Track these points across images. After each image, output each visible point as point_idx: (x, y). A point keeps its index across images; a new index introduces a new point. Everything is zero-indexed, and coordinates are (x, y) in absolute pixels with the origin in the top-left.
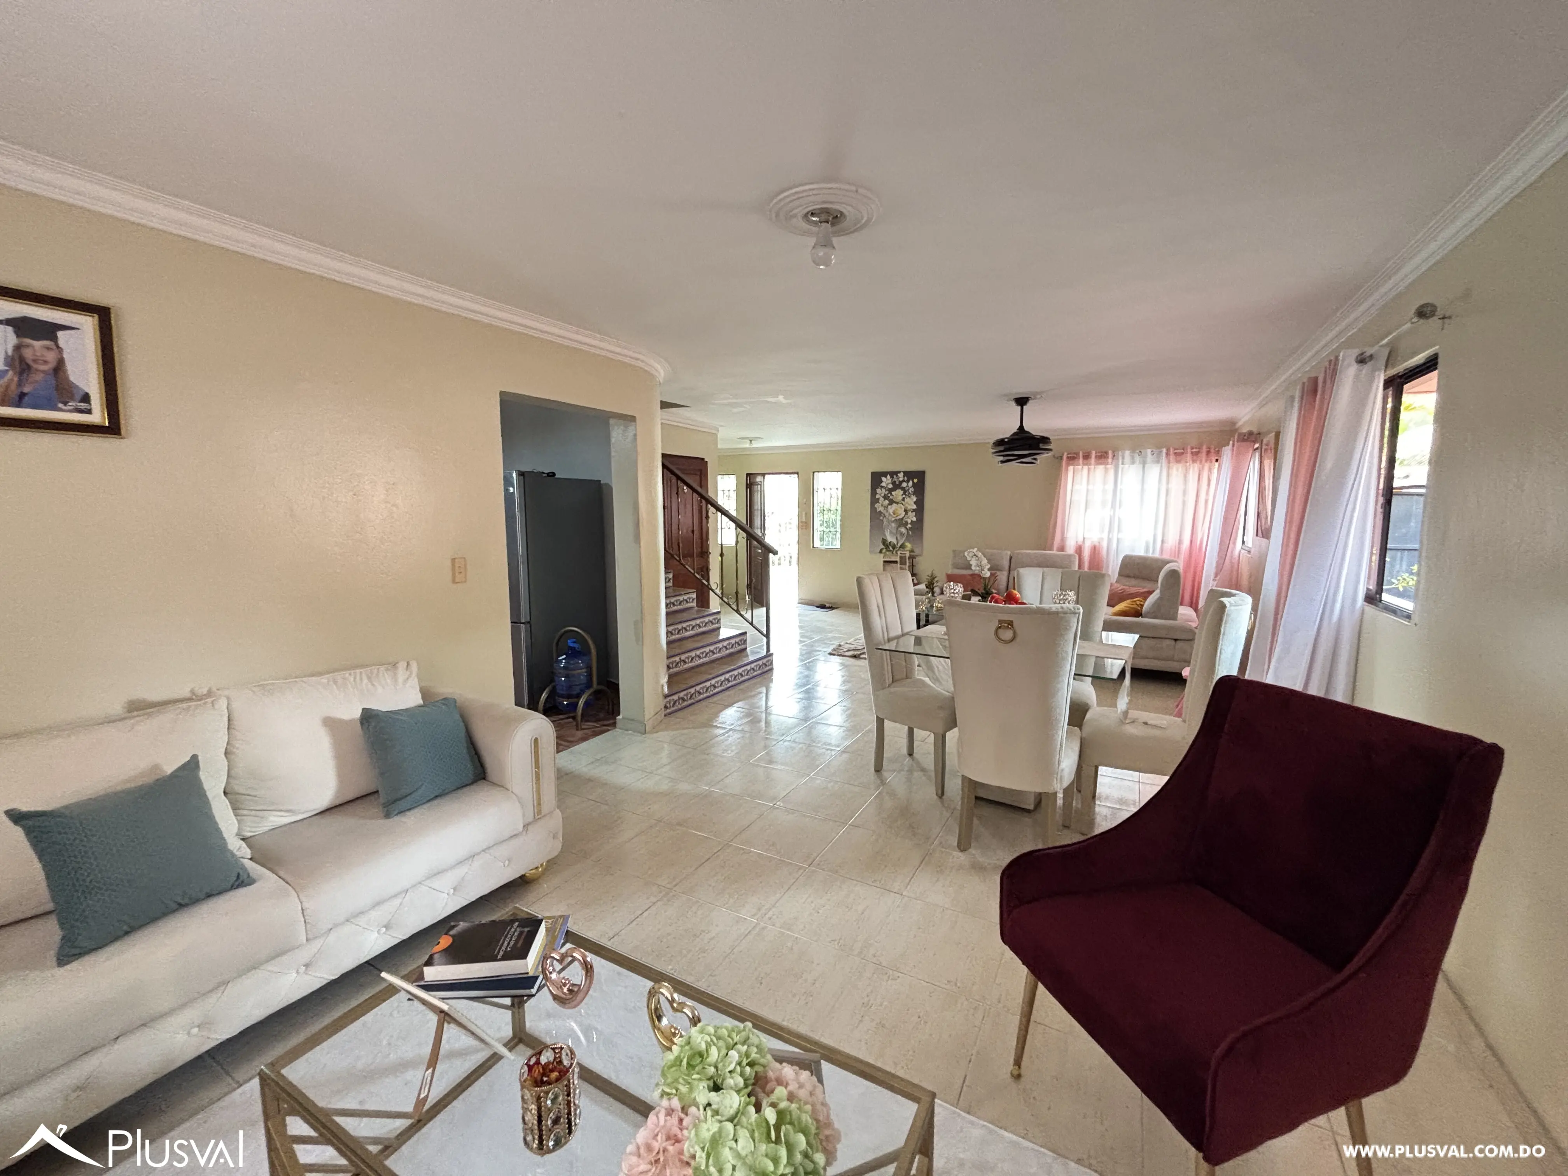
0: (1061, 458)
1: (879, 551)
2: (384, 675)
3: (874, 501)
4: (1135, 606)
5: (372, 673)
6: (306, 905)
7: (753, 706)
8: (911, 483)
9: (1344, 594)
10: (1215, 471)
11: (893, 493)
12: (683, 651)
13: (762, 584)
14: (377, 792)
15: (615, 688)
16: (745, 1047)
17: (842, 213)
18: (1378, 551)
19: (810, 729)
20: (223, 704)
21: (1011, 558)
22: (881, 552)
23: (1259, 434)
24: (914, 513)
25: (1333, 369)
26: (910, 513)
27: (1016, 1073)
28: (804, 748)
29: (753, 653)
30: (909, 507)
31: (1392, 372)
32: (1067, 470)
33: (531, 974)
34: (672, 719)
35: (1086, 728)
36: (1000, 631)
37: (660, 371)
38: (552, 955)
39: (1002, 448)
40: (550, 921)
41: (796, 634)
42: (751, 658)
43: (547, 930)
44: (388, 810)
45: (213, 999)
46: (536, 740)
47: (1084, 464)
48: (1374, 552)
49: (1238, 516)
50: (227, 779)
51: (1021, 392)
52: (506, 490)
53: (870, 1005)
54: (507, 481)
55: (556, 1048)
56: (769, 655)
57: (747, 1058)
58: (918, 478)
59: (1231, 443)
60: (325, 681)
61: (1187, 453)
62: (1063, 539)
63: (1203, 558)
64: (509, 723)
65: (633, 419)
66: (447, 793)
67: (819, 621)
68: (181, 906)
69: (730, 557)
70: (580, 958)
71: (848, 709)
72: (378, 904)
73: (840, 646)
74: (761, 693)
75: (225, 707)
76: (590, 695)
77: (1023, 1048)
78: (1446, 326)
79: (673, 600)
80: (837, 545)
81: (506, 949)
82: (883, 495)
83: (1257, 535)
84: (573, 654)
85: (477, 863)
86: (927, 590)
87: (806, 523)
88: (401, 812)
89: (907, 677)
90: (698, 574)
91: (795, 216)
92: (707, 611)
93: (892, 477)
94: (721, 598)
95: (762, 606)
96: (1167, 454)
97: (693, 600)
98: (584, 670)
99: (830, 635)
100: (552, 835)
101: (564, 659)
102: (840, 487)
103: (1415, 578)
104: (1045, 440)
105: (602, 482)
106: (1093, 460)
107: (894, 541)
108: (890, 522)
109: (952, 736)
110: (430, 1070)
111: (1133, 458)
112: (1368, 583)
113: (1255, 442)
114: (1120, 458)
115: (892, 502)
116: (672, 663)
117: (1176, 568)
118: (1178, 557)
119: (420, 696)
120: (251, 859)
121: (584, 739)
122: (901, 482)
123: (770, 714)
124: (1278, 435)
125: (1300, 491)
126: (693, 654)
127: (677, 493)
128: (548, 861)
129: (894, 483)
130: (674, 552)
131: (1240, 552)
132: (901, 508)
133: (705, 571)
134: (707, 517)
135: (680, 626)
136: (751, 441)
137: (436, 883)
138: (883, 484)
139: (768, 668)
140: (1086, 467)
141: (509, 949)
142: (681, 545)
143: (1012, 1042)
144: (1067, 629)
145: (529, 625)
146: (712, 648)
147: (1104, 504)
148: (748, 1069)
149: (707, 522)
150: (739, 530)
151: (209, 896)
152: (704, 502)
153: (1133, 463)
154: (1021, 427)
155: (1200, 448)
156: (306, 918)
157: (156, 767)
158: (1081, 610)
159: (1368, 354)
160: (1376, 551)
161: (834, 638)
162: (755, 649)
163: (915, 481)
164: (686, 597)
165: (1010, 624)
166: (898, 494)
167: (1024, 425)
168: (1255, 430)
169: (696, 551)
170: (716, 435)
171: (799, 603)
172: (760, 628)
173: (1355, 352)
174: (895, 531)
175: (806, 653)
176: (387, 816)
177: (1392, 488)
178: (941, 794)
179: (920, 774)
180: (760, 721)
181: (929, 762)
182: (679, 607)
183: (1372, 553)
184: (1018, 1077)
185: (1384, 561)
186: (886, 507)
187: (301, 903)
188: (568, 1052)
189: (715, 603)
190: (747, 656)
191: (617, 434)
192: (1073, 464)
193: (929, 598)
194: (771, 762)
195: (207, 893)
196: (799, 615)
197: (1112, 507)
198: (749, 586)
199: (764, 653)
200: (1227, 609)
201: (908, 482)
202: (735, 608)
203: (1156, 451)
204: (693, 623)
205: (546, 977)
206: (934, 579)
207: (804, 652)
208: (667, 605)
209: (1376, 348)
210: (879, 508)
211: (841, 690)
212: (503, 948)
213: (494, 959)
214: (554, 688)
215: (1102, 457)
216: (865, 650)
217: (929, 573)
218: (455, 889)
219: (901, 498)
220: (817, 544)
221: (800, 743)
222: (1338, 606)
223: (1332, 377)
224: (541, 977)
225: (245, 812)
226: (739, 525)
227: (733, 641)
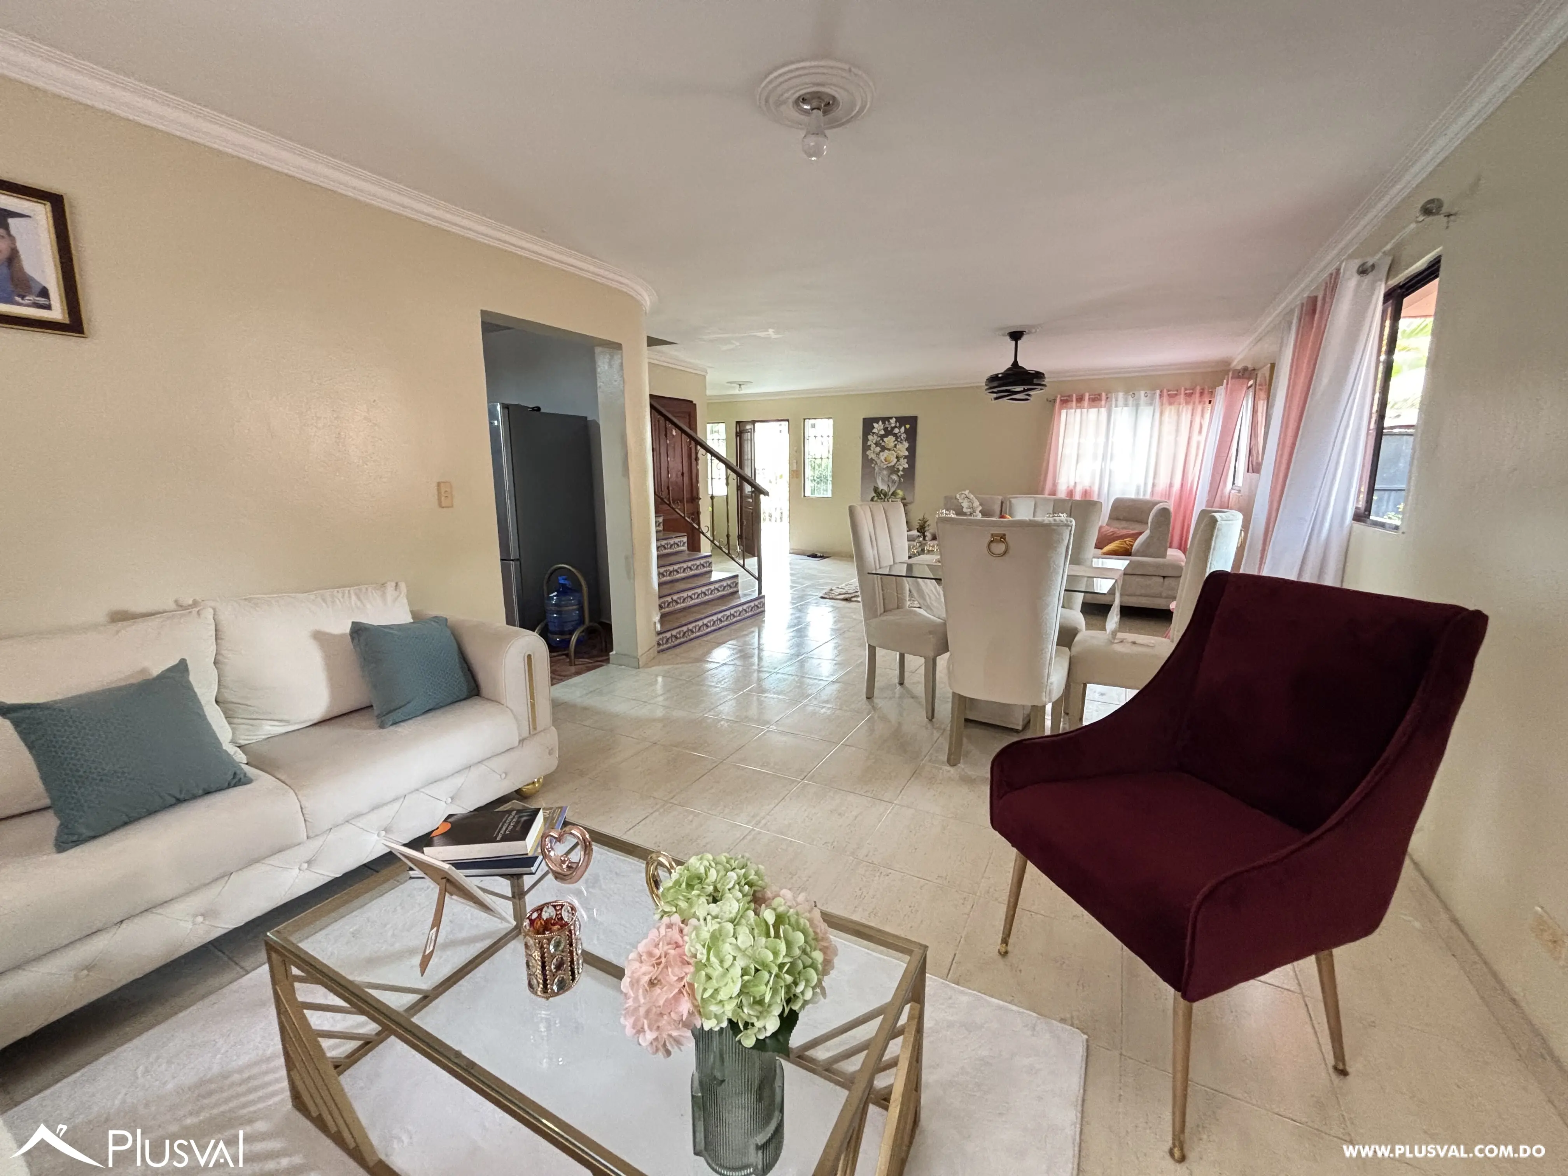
0: (1055, 400)
1: (870, 499)
2: (373, 594)
3: (866, 448)
4: (1125, 546)
5: (360, 590)
6: (303, 803)
7: (746, 643)
8: (903, 429)
9: (1333, 512)
10: (1207, 415)
11: (885, 439)
12: (675, 591)
13: (752, 534)
14: (372, 706)
15: (608, 628)
16: (743, 871)
17: (834, 98)
18: (1366, 490)
19: (802, 663)
20: (209, 614)
21: (1002, 503)
22: (872, 500)
23: (1254, 370)
24: (906, 460)
25: (1333, 284)
26: (902, 460)
27: (1003, 950)
28: (797, 679)
29: (745, 595)
30: (901, 454)
31: (1393, 282)
32: (1060, 413)
33: (530, 855)
34: (664, 656)
35: (1076, 649)
36: (993, 545)
37: (647, 299)
38: (551, 834)
39: (995, 384)
40: (548, 812)
41: (787, 580)
42: (743, 600)
43: (546, 819)
44: (382, 721)
45: (216, 889)
46: (529, 656)
47: (1077, 408)
48: (1362, 490)
49: (1230, 455)
50: (219, 689)
51: (1016, 324)
52: (491, 424)
53: (863, 896)
54: (492, 415)
55: (558, 905)
56: (761, 597)
57: (745, 879)
58: (910, 424)
59: (1225, 381)
60: (312, 597)
61: (1180, 394)
62: (1055, 485)
63: (1192, 502)
64: (500, 640)
65: (618, 346)
66: (442, 707)
67: (809, 569)
68: (179, 801)
69: (720, 507)
70: (579, 835)
71: (839, 646)
72: (375, 808)
73: (831, 590)
74: (753, 632)
75: (211, 617)
76: (583, 631)
77: (1011, 925)
78: (1451, 224)
79: (663, 543)
80: (829, 494)
81: (505, 831)
82: (874, 442)
83: (1248, 471)
84: (564, 591)
85: (475, 773)
86: (919, 534)
87: (797, 471)
88: (395, 723)
89: (898, 608)
90: (689, 518)
91: (784, 102)
92: (697, 555)
93: (884, 423)
94: (712, 542)
95: (754, 556)
96: (1161, 396)
97: (684, 543)
98: (575, 607)
99: (822, 581)
100: (547, 750)
101: (555, 596)
102: (831, 434)
103: (1400, 516)
104: (1039, 375)
105: (588, 419)
106: (1086, 403)
107: (886, 488)
108: (881, 469)
109: (942, 661)
110: (435, 929)
111: (1126, 400)
112: (1358, 501)
113: (1249, 379)
114: (1114, 400)
115: (883, 449)
116: (664, 603)
117: (1168, 507)
118: (1169, 499)
119: (410, 616)
120: (247, 764)
121: (578, 673)
122: (893, 428)
123: (762, 650)
124: (1273, 366)
125: (1294, 414)
126: (685, 595)
127: (666, 435)
128: (545, 777)
129: (885, 429)
130: (664, 495)
131: (1230, 492)
132: (893, 454)
133: (696, 515)
134: (697, 459)
135: (671, 568)
136: (740, 385)
137: (434, 790)
138: (875, 430)
139: (760, 610)
140: (1078, 411)
141: (507, 832)
142: (671, 488)
143: (1000, 925)
144: (1059, 541)
145: (518, 563)
146: (704, 589)
147: (1095, 457)
148: (746, 887)
149: (697, 464)
150: (729, 471)
151: (207, 793)
152: (693, 443)
153: (1126, 405)
154: (1015, 363)
155: (1194, 389)
156: (306, 816)
157: (144, 671)
158: (1074, 523)
159: (1370, 263)
160: (1364, 489)
161: (827, 584)
162: (747, 590)
163: (908, 426)
164: (677, 540)
165: (1003, 537)
166: (890, 441)
167: (1018, 360)
168: (1250, 366)
169: (686, 495)
170: (705, 377)
171: (790, 553)
172: (752, 571)
173: (1355, 264)
174: (886, 479)
175: (798, 597)
176: (382, 726)
177: (1383, 428)
178: (931, 716)
179: (911, 700)
180: (752, 656)
181: (920, 690)
182: (669, 551)
183: (1359, 492)
184: (1005, 954)
185: (1372, 499)
186: (878, 454)
187: (300, 802)
188: (569, 908)
189: (706, 547)
190: (739, 598)
191: (603, 365)
192: (1067, 408)
193: (920, 542)
194: (763, 691)
195: (204, 790)
196: (790, 564)
197: (1103, 459)
198: (740, 537)
199: (756, 595)
200: (1218, 523)
201: (900, 428)
202: (727, 552)
203: (1149, 393)
204: (685, 565)
205: (545, 856)
206: (925, 522)
207: (796, 596)
208: (658, 548)
209: (1377, 257)
210: (871, 454)
211: (832, 629)
212: (502, 832)
213: (493, 840)
214: (546, 625)
215: (1095, 400)
216: (859, 593)
217: (921, 517)
218: (452, 798)
219: (893, 444)
220: (808, 494)
221: (793, 675)
222: (1327, 525)
223: (1332, 291)
224: (541, 857)
225: (240, 721)
226: (728, 466)
227: (725, 584)
